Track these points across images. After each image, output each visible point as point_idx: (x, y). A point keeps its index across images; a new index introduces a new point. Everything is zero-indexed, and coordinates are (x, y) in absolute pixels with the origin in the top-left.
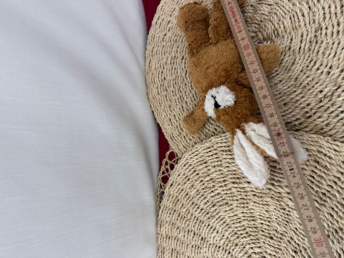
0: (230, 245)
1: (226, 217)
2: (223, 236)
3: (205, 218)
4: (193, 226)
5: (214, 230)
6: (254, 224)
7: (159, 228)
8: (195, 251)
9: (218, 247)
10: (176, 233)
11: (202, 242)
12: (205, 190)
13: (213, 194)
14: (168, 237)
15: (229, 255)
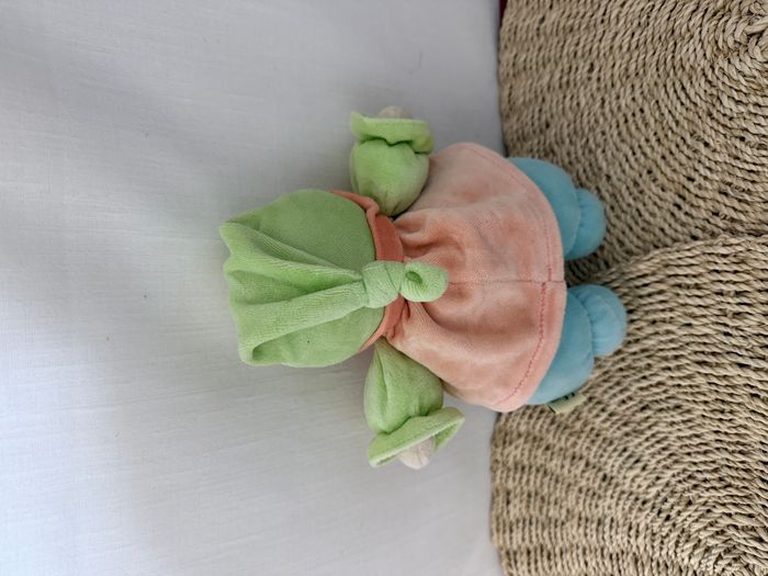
0: (672, 501)
1: (672, 438)
2: (658, 478)
3: (618, 434)
4: (585, 447)
5: (636, 462)
6: (742, 462)
8: (585, 500)
9: (639, 502)
10: (543, 458)
11: (604, 484)
12: (625, 373)
13: (644, 384)
14: (520, 467)
15: (666, 524)
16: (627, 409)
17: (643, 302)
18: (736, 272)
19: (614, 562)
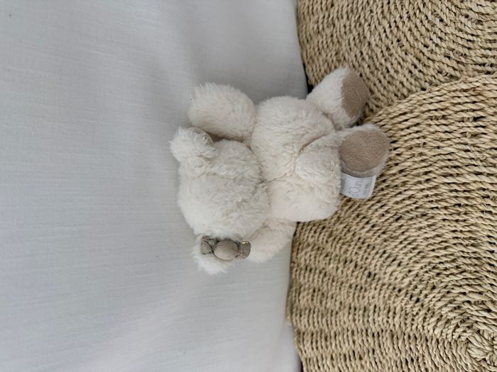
0: (420, 287)
1: (420, 239)
2: (410, 271)
3: (379, 241)
4: (354, 253)
5: (394, 260)
6: (474, 253)
7: (295, 253)
8: (354, 294)
9: (396, 290)
10: (324, 262)
11: (369, 280)
12: (385, 192)
13: (399, 198)
14: (309, 268)
15: (417, 304)
16: (386, 221)
17: (403, 133)
18: (474, 102)
19: (376, 339)
